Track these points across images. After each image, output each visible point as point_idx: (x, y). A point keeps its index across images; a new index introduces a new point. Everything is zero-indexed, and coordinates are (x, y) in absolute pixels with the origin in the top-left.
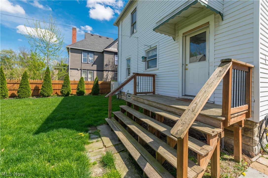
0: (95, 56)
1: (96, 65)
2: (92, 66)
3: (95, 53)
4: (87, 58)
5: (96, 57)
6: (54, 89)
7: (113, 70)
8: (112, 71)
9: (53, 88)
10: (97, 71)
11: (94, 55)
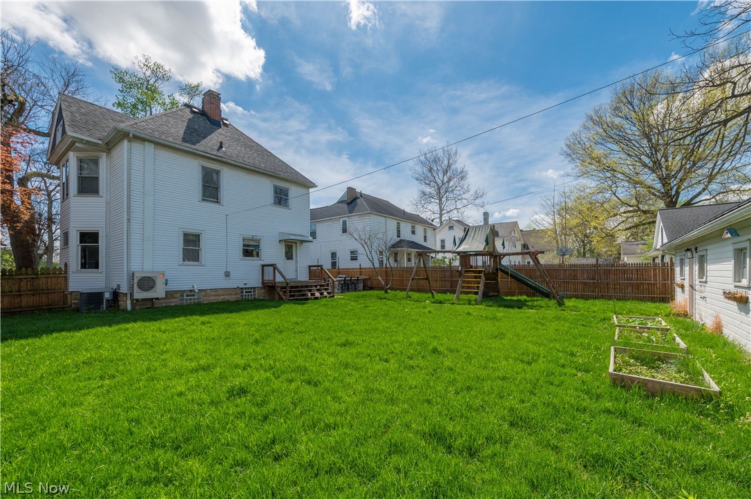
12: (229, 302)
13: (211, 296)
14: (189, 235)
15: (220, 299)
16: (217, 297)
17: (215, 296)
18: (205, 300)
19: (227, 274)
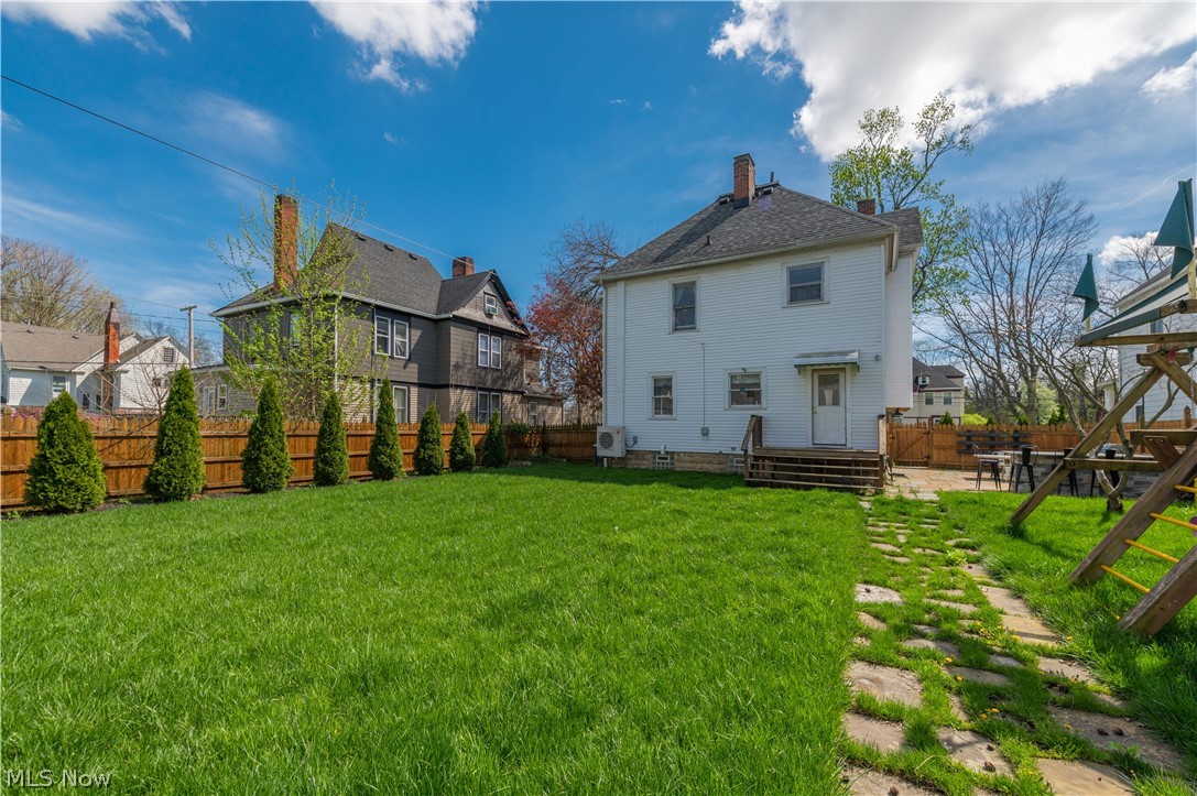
0: (413, 331)
1: (416, 366)
2: (405, 367)
3: (413, 319)
4: (389, 337)
5: (417, 334)
6: (402, 432)
7: (474, 384)
8: (473, 388)
9: (399, 432)
10: (420, 385)
11: (410, 327)
12: (707, 474)
13: (684, 461)
14: (661, 379)
15: (698, 467)
16: (693, 465)
17: (691, 462)
18: (679, 467)
19: (705, 432)
